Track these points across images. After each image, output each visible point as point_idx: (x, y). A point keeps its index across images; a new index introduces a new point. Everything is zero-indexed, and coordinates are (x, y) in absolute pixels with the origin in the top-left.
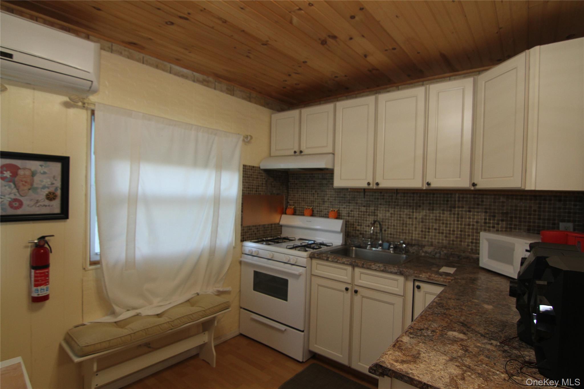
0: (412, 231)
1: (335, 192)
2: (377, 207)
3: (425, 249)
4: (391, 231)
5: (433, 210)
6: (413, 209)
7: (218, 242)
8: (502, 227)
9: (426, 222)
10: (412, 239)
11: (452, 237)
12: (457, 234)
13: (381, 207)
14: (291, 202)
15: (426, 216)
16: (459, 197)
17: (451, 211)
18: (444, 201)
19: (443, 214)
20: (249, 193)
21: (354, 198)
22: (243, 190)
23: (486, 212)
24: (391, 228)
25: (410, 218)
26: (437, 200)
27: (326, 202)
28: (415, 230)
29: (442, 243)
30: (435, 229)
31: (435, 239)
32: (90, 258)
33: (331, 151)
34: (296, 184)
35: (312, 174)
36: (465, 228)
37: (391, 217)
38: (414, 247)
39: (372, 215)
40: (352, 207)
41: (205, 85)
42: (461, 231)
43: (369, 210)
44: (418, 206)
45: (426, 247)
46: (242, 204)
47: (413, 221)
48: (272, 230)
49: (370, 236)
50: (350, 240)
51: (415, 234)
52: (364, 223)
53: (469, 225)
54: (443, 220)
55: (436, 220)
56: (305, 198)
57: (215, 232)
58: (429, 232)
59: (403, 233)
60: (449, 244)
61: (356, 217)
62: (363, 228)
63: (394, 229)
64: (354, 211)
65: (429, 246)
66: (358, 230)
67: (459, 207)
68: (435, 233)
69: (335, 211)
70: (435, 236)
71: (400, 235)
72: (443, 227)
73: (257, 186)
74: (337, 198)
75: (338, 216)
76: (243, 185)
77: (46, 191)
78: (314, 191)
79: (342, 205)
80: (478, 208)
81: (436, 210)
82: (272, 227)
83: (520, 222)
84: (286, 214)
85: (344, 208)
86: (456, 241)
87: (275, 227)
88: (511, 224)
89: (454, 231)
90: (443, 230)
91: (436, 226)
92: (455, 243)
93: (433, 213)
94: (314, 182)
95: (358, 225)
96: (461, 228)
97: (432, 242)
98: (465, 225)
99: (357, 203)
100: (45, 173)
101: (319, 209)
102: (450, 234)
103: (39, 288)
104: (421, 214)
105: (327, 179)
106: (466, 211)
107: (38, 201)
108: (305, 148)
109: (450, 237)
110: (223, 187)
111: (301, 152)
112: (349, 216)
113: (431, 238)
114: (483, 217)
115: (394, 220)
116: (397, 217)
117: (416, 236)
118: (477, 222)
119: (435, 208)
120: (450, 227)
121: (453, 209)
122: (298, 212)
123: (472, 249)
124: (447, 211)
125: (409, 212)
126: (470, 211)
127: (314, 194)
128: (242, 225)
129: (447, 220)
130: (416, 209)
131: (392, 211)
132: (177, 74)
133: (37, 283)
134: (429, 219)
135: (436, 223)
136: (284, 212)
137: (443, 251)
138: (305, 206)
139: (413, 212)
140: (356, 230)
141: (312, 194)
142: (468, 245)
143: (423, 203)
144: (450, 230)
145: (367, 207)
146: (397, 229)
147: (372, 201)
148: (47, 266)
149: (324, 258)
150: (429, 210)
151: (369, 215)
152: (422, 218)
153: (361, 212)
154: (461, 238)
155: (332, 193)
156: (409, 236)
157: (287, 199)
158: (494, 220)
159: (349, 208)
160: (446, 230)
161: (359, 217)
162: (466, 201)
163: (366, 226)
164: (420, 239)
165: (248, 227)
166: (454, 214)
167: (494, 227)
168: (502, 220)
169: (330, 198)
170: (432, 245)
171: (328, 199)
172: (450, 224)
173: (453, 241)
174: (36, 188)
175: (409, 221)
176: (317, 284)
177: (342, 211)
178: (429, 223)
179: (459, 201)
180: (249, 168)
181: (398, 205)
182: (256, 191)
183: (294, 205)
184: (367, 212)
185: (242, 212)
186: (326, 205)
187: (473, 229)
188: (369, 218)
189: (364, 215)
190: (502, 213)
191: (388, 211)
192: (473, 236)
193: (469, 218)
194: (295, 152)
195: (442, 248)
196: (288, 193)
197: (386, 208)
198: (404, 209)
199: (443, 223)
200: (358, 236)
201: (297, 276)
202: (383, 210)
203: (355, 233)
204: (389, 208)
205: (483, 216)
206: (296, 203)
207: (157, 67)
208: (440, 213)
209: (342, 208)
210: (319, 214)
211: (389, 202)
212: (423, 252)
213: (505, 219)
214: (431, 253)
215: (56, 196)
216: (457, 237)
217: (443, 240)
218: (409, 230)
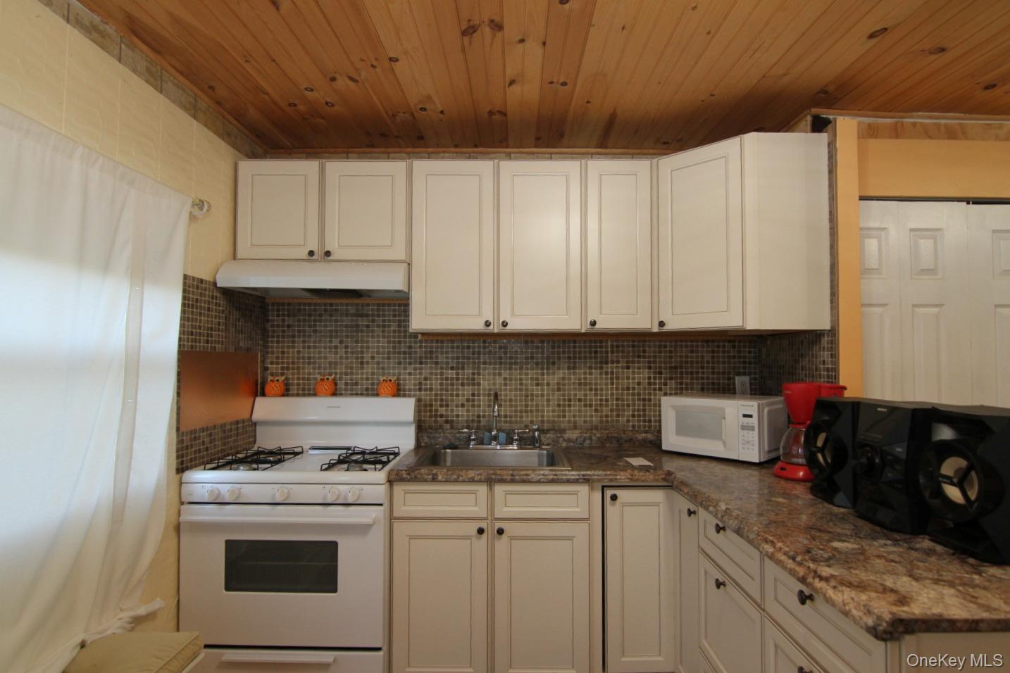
0: (543, 406)
1: (389, 342)
2: (479, 368)
3: (567, 435)
4: (505, 411)
5: (574, 368)
6: (542, 369)
8: (671, 389)
9: (564, 390)
10: (543, 422)
11: (605, 411)
12: (612, 405)
13: (485, 369)
14: (273, 368)
15: (564, 378)
16: (612, 346)
17: (601, 368)
18: (590, 353)
19: (591, 374)
20: (192, 346)
21: (431, 352)
22: (180, 339)
23: (650, 368)
24: (506, 406)
25: (537, 385)
26: (580, 353)
27: (367, 363)
28: (548, 406)
29: (591, 421)
30: (580, 400)
31: (580, 416)
33: (403, 257)
34: (289, 326)
35: (331, 305)
36: (622, 394)
37: (505, 385)
38: (548, 435)
39: (469, 385)
40: (425, 372)
42: (617, 399)
43: (463, 374)
44: (551, 363)
45: (567, 431)
46: (179, 374)
47: (543, 390)
48: (237, 435)
49: (465, 424)
50: (428, 437)
51: (548, 412)
52: (452, 401)
53: (628, 389)
54: (590, 384)
55: (580, 384)
56: (314, 358)
57: (125, 457)
58: (570, 406)
59: (526, 412)
60: (601, 422)
61: (437, 390)
62: (452, 411)
63: (511, 406)
64: (431, 379)
65: (571, 429)
66: (441, 416)
67: (612, 362)
68: (580, 406)
69: (391, 382)
70: (580, 411)
71: (521, 417)
72: (591, 395)
73: (208, 329)
74: (392, 356)
75: (398, 392)
76: (181, 326)
78: (336, 342)
79: (405, 369)
80: (639, 362)
81: (580, 369)
82: (238, 428)
83: (692, 379)
84: (263, 395)
85: (410, 374)
86: (611, 416)
87: (243, 427)
88: (681, 383)
89: (607, 400)
90: (591, 400)
91: (580, 394)
92: (609, 419)
93: (575, 374)
94: (336, 321)
95: (441, 406)
96: (617, 394)
97: (575, 422)
98: (623, 389)
99: (437, 363)
101: (351, 380)
102: (601, 405)
104: (556, 376)
105: (367, 316)
106: (622, 368)
108: (337, 246)
109: (602, 411)
110: (146, 329)
111: (328, 254)
112: (420, 390)
113: (574, 416)
114: (647, 376)
115: (511, 390)
116: (516, 384)
117: (549, 414)
118: (639, 384)
119: (577, 365)
120: (601, 395)
121: (604, 366)
122: (294, 389)
123: (633, 426)
124: (596, 369)
125: (537, 374)
126: (628, 368)
127: (336, 347)
128: (178, 429)
129: (596, 384)
130: (548, 369)
131: (506, 374)
134: (569, 385)
135: (580, 390)
136: (259, 390)
137: (595, 435)
138: (314, 374)
139: (543, 374)
140: (436, 416)
141: (330, 348)
142: (628, 421)
143: (559, 358)
144: (601, 400)
145: (458, 368)
146: (516, 406)
147: (469, 358)
149: (426, 477)
150: (569, 368)
151: (463, 385)
152: (558, 384)
153: (447, 379)
154: (618, 410)
155: (381, 344)
156: (537, 416)
157: (263, 362)
158: (660, 378)
159: (421, 374)
160: (596, 400)
161: (441, 390)
162: (623, 352)
163: (457, 406)
164: (556, 419)
165: (191, 432)
166: (607, 373)
167: (660, 389)
168: (671, 379)
169: (376, 356)
170: (575, 428)
171: (372, 358)
172: (602, 390)
173: (607, 416)
175: (537, 390)
176: (407, 536)
177: (405, 380)
178: (569, 390)
179: (612, 352)
180: (194, 283)
181: (516, 363)
182: (208, 342)
183: (282, 374)
184: (458, 379)
185: (178, 394)
186: (368, 369)
187: (633, 394)
188: (463, 390)
189: (452, 385)
190: (671, 368)
191: (500, 374)
192: (634, 405)
193: (628, 378)
194: (311, 253)
195: (592, 429)
196: (266, 347)
197: (495, 369)
198: (527, 369)
199: (591, 390)
200: (441, 427)
201: (361, 529)
202: (489, 374)
203: (436, 422)
204: (500, 368)
205: (645, 373)
206: (288, 369)
208: (585, 373)
209: (405, 374)
210: (352, 390)
211: (500, 358)
212: (564, 440)
213: (674, 376)
214: (577, 440)
216: (612, 410)
217: (591, 416)
218: (537, 405)
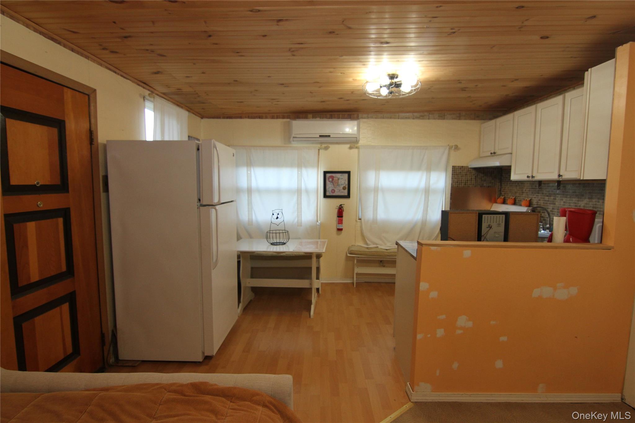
1: (530, 184)
2: (556, 196)
7: (428, 217)
13: (558, 197)
14: (503, 193)
20: (458, 186)
22: (452, 184)
27: (524, 192)
32: (359, 217)
33: (510, 152)
37: (563, 204)
41: (422, 119)
43: (550, 199)
56: (511, 190)
57: (426, 211)
69: (527, 200)
73: (466, 180)
74: (530, 190)
76: (452, 180)
77: (342, 186)
79: (534, 195)
84: (496, 202)
85: (535, 198)
99: (543, 193)
100: (342, 179)
101: (520, 199)
103: (339, 225)
107: (340, 190)
108: (497, 149)
110: (432, 182)
111: (495, 153)
127: (517, 186)
131: (564, 199)
132: (402, 118)
133: (339, 223)
145: (549, 196)
148: (342, 217)
155: (528, 185)
157: (500, 191)
169: (526, 189)
171: (525, 190)
174: (339, 185)
177: (533, 200)
180: (458, 168)
182: (465, 184)
183: (504, 196)
185: (451, 199)
194: (492, 153)
196: (501, 185)
207: (391, 118)
210: (519, 203)
215: (346, 188)
